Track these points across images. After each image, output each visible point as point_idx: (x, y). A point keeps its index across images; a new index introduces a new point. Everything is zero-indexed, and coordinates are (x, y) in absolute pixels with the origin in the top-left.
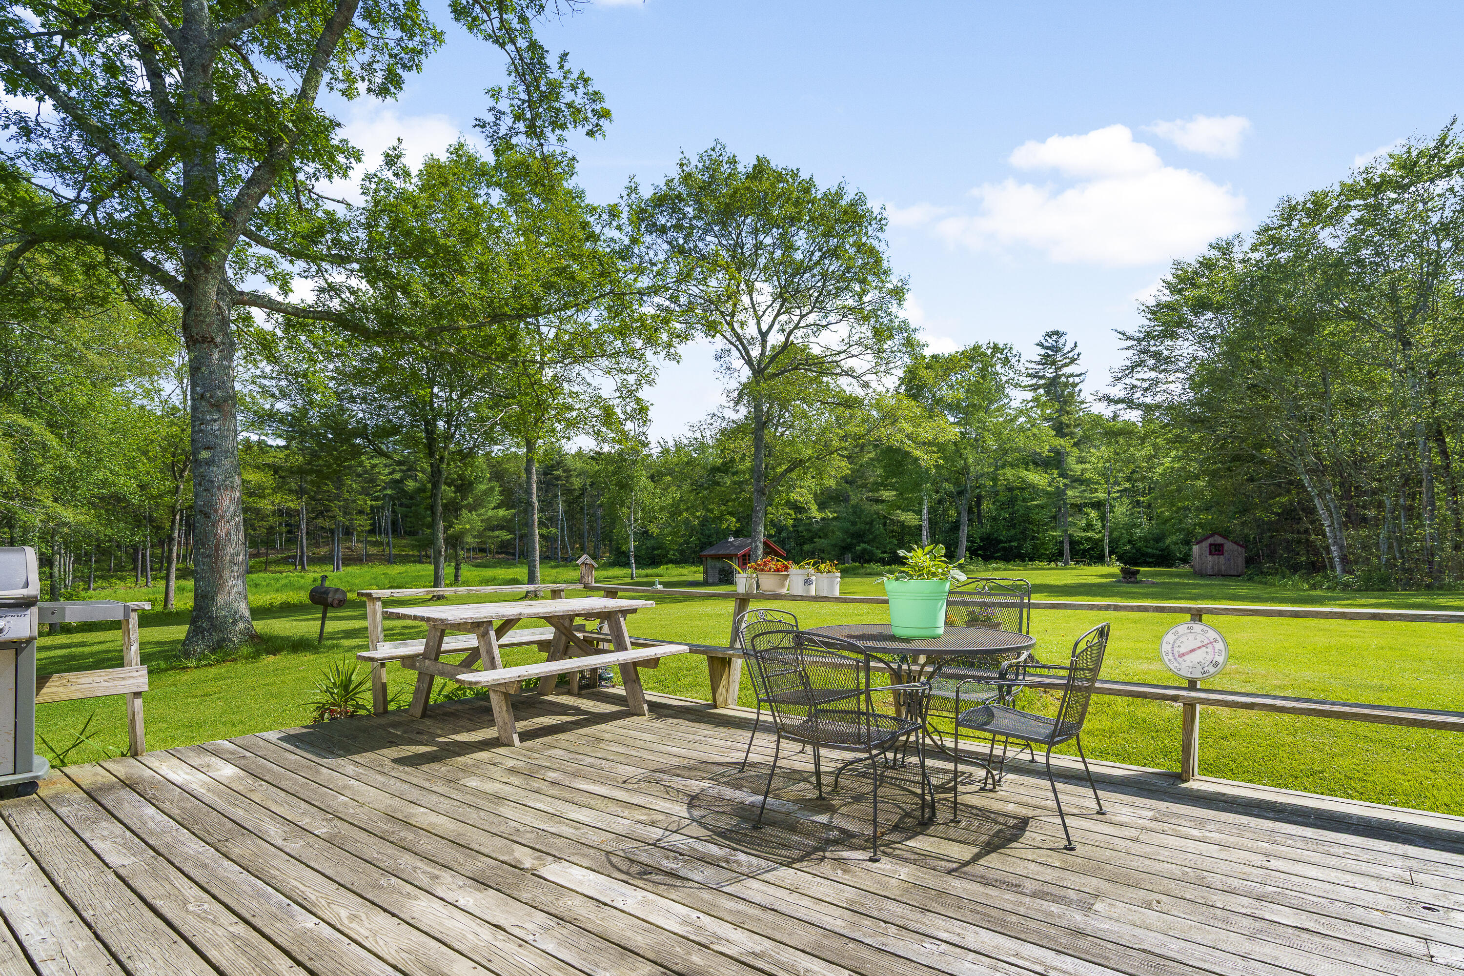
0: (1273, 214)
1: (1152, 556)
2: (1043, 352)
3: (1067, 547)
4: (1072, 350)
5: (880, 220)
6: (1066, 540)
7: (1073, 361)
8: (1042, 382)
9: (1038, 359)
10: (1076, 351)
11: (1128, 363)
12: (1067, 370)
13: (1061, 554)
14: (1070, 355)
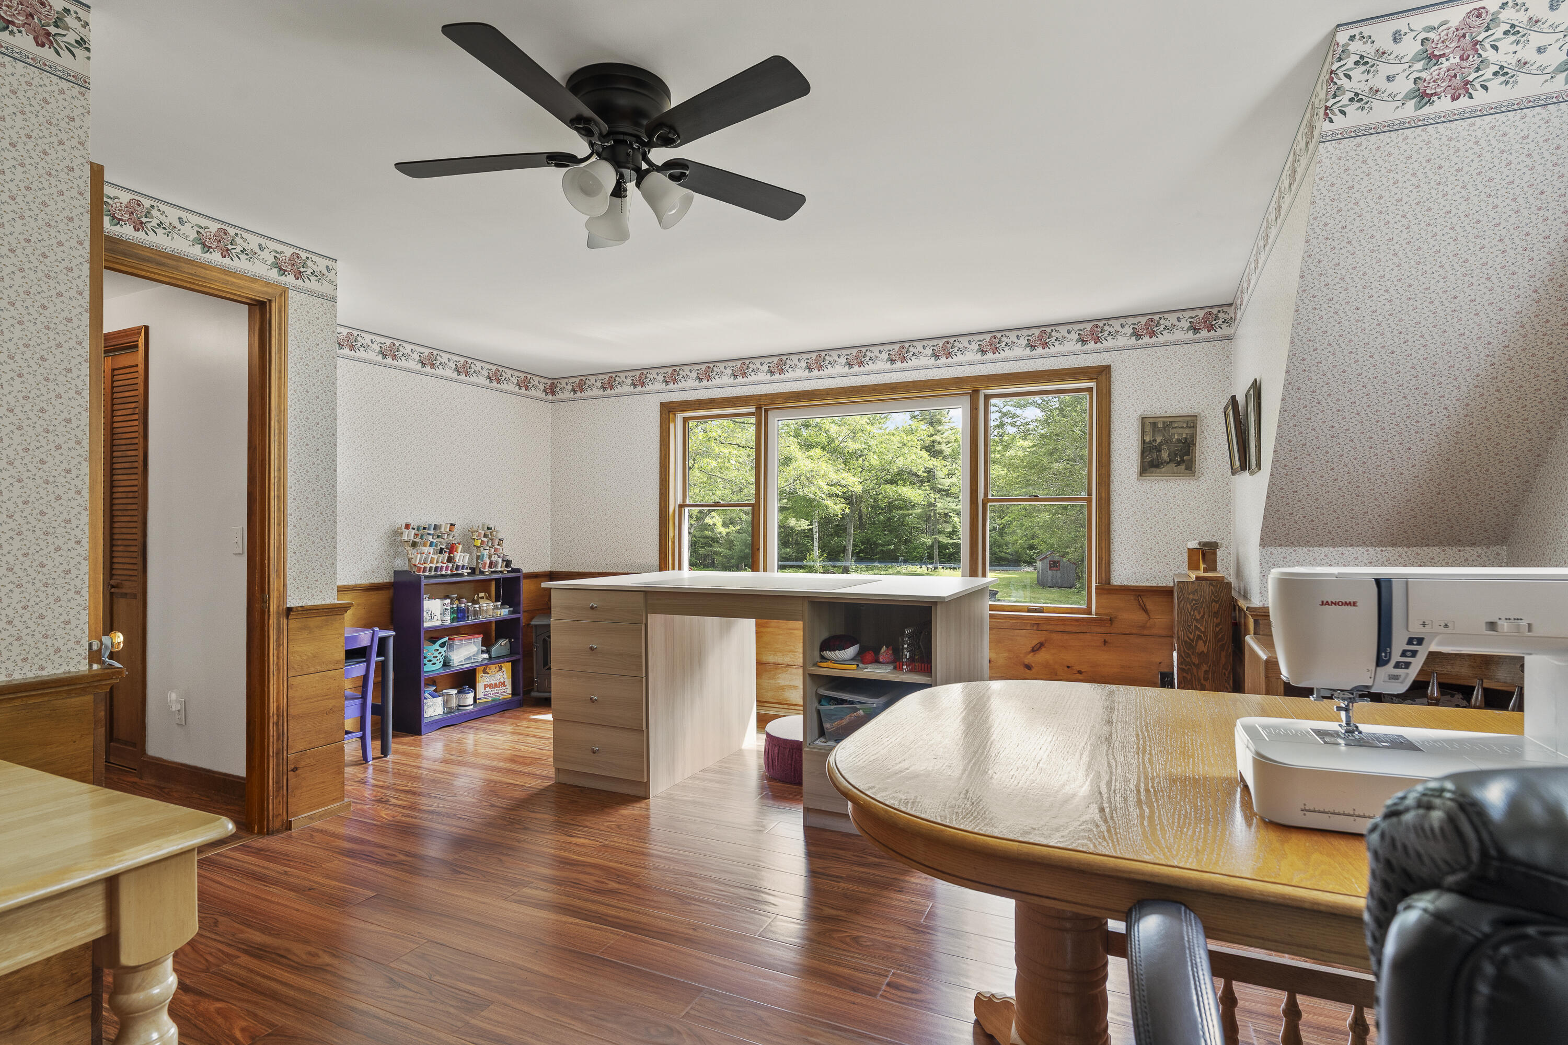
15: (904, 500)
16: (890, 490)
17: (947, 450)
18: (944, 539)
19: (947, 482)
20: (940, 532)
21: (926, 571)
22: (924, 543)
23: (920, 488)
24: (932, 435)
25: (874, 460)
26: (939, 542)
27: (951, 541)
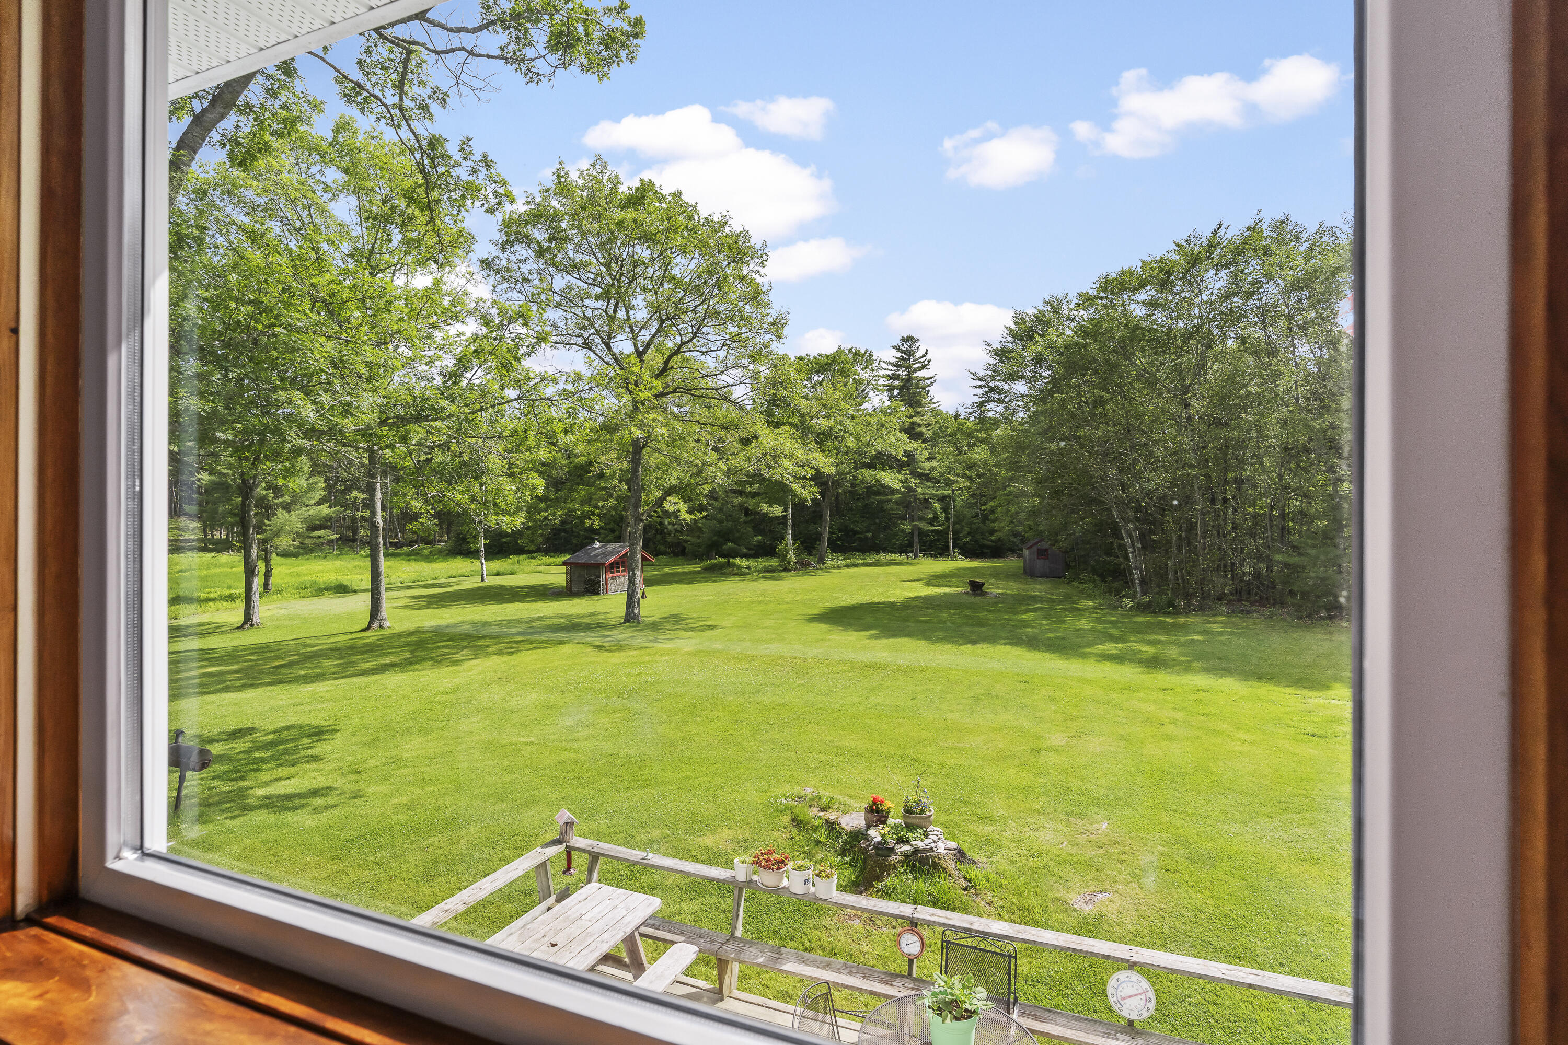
0: (1094, 286)
1: (988, 547)
2: (899, 355)
3: (916, 540)
4: (924, 356)
5: (761, 256)
6: (916, 534)
7: (923, 367)
8: (897, 383)
9: (894, 360)
10: (928, 357)
11: (977, 400)
12: (917, 374)
13: (911, 544)
14: (922, 360)
15: (883, 486)
16: (867, 475)
17: (928, 433)
18: (923, 526)
19: (928, 465)
20: (921, 519)
21: (906, 560)
22: (903, 531)
23: (899, 472)
24: (911, 417)
25: (851, 442)
26: (920, 529)
27: (931, 528)
